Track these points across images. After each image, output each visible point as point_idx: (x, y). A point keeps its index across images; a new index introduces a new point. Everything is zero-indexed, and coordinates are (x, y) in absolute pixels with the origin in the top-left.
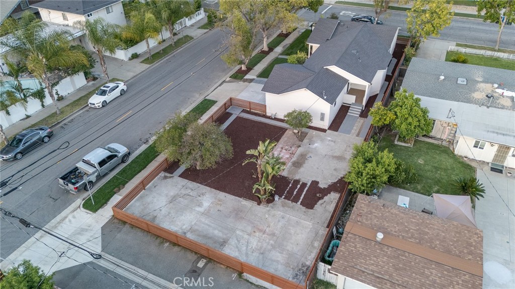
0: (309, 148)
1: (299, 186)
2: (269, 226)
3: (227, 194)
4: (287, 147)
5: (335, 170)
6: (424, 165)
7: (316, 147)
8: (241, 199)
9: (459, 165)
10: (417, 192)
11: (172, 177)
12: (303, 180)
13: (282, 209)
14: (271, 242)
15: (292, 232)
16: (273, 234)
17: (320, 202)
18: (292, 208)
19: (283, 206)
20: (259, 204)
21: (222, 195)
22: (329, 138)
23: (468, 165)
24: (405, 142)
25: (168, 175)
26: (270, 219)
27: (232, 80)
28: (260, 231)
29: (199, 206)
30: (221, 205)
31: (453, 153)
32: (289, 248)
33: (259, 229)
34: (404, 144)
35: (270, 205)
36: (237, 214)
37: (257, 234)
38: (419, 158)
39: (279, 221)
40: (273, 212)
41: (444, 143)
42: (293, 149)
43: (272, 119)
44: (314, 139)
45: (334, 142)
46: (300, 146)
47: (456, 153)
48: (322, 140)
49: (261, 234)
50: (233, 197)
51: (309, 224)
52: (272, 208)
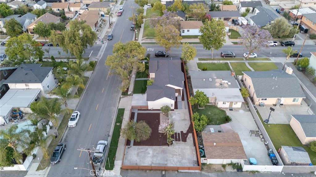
0: (172, 119)
1: (177, 135)
2: (176, 153)
3: (155, 146)
4: (164, 121)
5: (185, 125)
6: (211, 114)
7: (174, 118)
8: (162, 146)
9: (221, 111)
10: (214, 125)
11: (131, 147)
12: (178, 132)
13: (177, 145)
14: (181, 157)
15: (185, 152)
16: (180, 155)
17: (187, 138)
18: (180, 143)
19: (177, 144)
20: (169, 146)
21: (154, 147)
22: (177, 113)
23: (223, 110)
24: (202, 107)
25: (129, 146)
26: (175, 150)
27: (123, 96)
28: (175, 155)
29: (149, 154)
30: (156, 151)
31: (217, 107)
32: (187, 157)
33: (174, 155)
34: (202, 108)
35: (172, 145)
36: (164, 152)
37: (174, 156)
38: (208, 112)
39: (179, 150)
40: (175, 147)
41: (213, 104)
42: (167, 121)
43: (152, 110)
44: (172, 115)
45: (179, 114)
46: (168, 119)
47: (218, 107)
48: (175, 114)
49: (176, 156)
50: (158, 147)
51: (188, 147)
52: (174, 146)
